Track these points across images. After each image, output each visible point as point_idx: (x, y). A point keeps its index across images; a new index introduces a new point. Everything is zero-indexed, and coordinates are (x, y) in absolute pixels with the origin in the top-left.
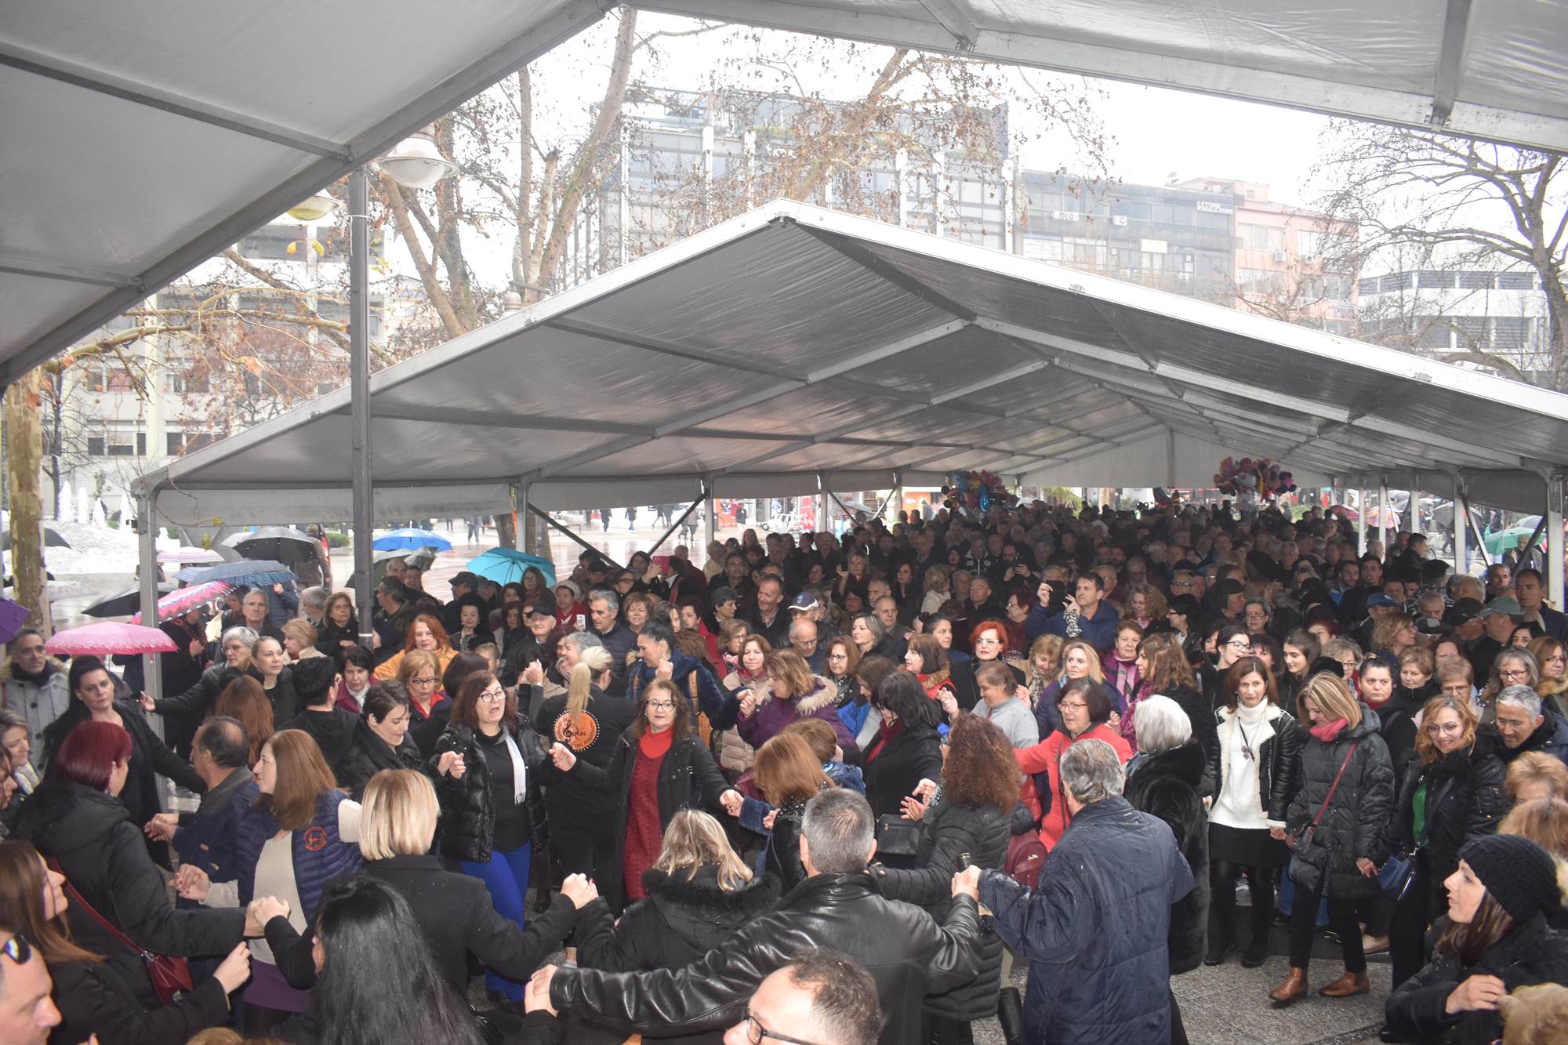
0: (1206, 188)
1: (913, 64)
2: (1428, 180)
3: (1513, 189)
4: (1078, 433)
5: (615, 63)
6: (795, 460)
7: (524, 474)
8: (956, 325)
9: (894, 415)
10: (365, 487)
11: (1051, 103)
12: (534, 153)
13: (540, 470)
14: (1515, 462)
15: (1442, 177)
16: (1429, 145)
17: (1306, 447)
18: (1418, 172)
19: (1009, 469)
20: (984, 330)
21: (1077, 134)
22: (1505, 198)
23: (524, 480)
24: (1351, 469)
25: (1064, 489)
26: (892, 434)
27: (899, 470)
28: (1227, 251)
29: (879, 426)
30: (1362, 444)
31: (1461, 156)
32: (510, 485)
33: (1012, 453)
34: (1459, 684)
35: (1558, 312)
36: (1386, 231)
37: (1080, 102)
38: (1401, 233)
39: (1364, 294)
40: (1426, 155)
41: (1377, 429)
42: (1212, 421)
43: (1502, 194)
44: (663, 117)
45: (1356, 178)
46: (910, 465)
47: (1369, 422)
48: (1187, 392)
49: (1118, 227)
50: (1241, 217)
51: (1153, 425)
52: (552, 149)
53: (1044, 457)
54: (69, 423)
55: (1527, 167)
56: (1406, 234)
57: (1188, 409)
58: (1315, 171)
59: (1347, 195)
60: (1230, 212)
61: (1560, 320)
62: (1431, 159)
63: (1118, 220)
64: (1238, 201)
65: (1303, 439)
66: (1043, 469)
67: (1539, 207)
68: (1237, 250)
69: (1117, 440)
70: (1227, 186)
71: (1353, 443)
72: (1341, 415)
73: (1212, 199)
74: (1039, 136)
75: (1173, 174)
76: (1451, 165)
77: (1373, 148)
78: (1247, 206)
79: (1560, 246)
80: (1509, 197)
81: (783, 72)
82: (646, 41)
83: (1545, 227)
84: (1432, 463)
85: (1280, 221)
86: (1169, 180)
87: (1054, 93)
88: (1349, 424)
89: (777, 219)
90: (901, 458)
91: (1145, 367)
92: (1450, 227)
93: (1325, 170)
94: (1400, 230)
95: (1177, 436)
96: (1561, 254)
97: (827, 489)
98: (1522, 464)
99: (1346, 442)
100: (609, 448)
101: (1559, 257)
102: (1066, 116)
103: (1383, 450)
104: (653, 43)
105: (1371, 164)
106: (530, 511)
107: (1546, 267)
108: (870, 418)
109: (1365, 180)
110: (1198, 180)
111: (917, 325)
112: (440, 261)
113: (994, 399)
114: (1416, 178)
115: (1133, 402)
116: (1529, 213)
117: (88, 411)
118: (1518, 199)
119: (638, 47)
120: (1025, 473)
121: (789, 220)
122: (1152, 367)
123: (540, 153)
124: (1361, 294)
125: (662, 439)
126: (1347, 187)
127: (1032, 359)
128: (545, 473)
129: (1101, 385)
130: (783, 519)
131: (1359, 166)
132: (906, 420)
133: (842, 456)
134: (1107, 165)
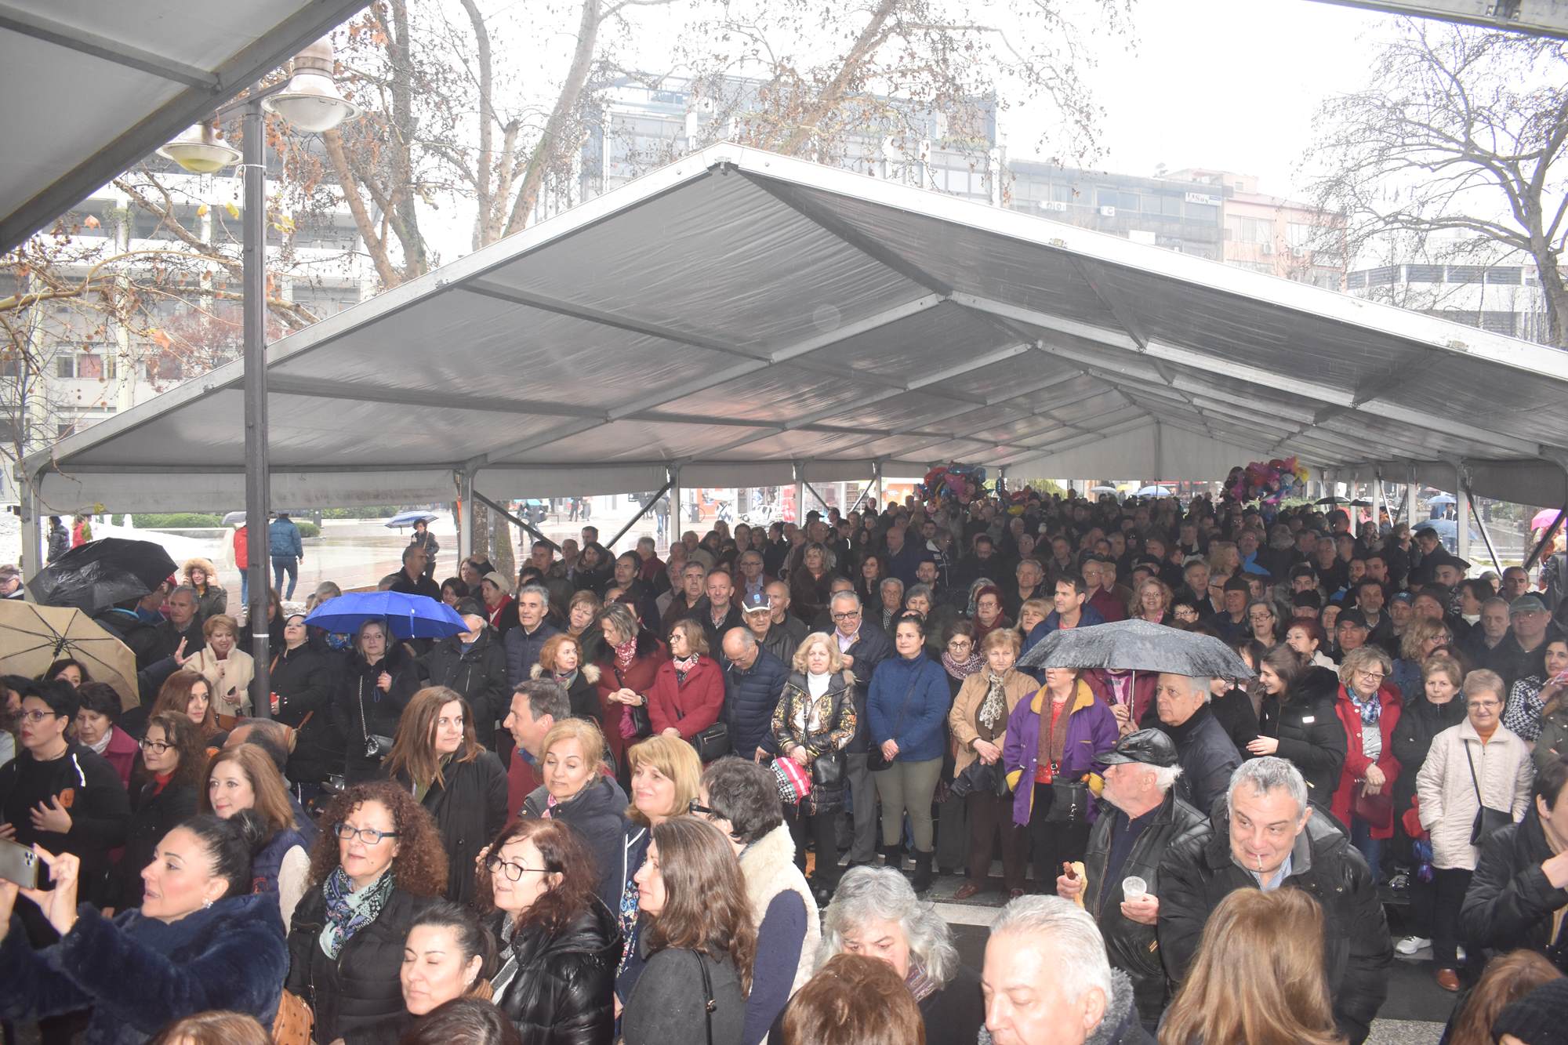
0: (1194, 180)
1: (891, 29)
2: (1423, 166)
3: (1510, 176)
4: (1063, 424)
5: (582, 32)
6: (768, 447)
7: (470, 460)
8: (931, 300)
9: (868, 401)
10: (259, 470)
11: (1036, 69)
12: (494, 124)
13: (485, 455)
14: (1534, 451)
15: (1438, 163)
16: (1426, 131)
17: (1298, 438)
18: (1412, 157)
19: (992, 460)
20: (960, 306)
21: (1062, 102)
22: (1502, 185)
23: (469, 467)
24: (1343, 461)
25: (1049, 481)
26: (870, 421)
27: (877, 460)
28: (1215, 243)
29: (851, 413)
30: (1362, 433)
31: (1457, 142)
32: (455, 471)
33: (996, 444)
34: (1487, 698)
35: (1555, 302)
36: (1380, 218)
37: (1067, 71)
38: (1396, 220)
39: (1353, 287)
40: (1423, 139)
41: (1384, 414)
42: (1200, 410)
43: (1499, 181)
44: (646, 102)
45: (1349, 164)
46: (889, 455)
47: (1375, 407)
48: (1178, 376)
49: (1106, 218)
50: (1230, 209)
51: (1140, 416)
52: (512, 120)
53: (1029, 448)
54: (36, 410)
55: (1524, 153)
56: (1401, 221)
57: (1176, 396)
58: (1308, 154)
59: (1339, 182)
60: (1218, 203)
61: (1558, 309)
62: (1428, 144)
63: (1106, 211)
64: (1226, 193)
65: (1296, 429)
66: (1028, 460)
67: (1538, 194)
68: (1225, 242)
69: (1103, 431)
70: (1217, 177)
71: (1351, 432)
72: (1345, 399)
73: (1201, 190)
74: (1022, 104)
75: (1161, 165)
76: (1448, 150)
77: (1368, 133)
78: (1236, 197)
79: (1559, 234)
80: (1505, 184)
81: (752, 35)
82: (614, 10)
83: (1543, 214)
84: (1435, 454)
85: (1271, 213)
86: (1158, 171)
87: (1039, 59)
88: (1354, 408)
89: (717, 166)
90: (880, 448)
91: (1133, 346)
92: (1444, 215)
93: (1318, 154)
94: (1395, 217)
95: (1164, 428)
96: (1559, 243)
97: (803, 479)
98: (1541, 453)
99: (1344, 431)
100: (560, 433)
101: (1557, 246)
102: (1051, 83)
103: (1384, 440)
104: (623, 11)
105: (1364, 150)
106: (476, 500)
107: (1544, 255)
108: (842, 403)
109: (1359, 166)
110: (1187, 171)
111: (890, 298)
112: (391, 234)
113: (975, 385)
114: (1411, 164)
115: (1120, 391)
116: (1527, 201)
117: (55, 397)
118: (1514, 185)
119: (606, 15)
120: (1009, 465)
121: (731, 167)
122: (1141, 346)
123: (500, 125)
124: (1349, 288)
125: (615, 422)
126: (1341, 173)
127: (1013, 341)
128: (491, 459)
129: (1087, 373)
130: (764, 510)
131: (1353, 151)
132: (881, 407)
133: (814, 445)
134: (1094, 135)
